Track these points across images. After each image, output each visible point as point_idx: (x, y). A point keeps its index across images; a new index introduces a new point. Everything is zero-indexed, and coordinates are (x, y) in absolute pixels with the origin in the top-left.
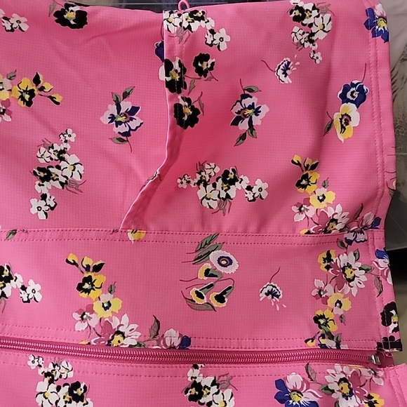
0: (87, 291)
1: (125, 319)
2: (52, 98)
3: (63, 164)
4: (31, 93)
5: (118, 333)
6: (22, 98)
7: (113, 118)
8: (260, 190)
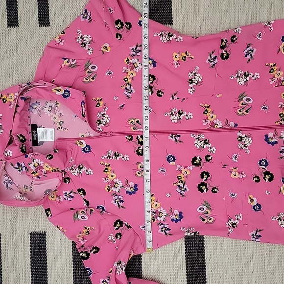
0: (206, 114)
1: (218, 120)
2: (191, 58)
3: (196, 77)
4: (185, 57)
5: (216, 124)
6: (183, 59)
7: (209, 60)
8: (257, 76)
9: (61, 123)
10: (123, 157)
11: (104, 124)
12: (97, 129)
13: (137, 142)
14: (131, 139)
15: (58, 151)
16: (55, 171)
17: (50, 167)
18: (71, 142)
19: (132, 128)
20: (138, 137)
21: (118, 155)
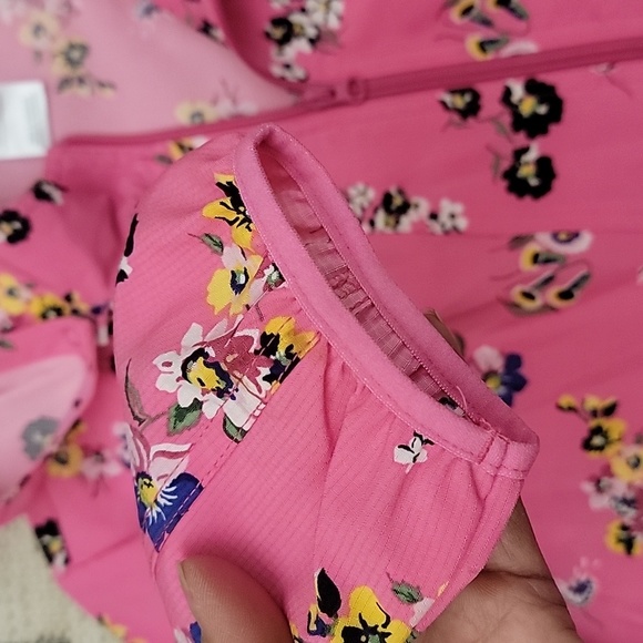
9: (76, 55)
10: (434, 216)
11: (312, 41)
12: (277, 71)
13: (507, 119)
14: (472, 110)
15: (57, 195)
16: (59, 312)
17: (25, 293)
18: (137, 151)
19: (472, 44)
20: (508, 93)
21: (405, 208)
